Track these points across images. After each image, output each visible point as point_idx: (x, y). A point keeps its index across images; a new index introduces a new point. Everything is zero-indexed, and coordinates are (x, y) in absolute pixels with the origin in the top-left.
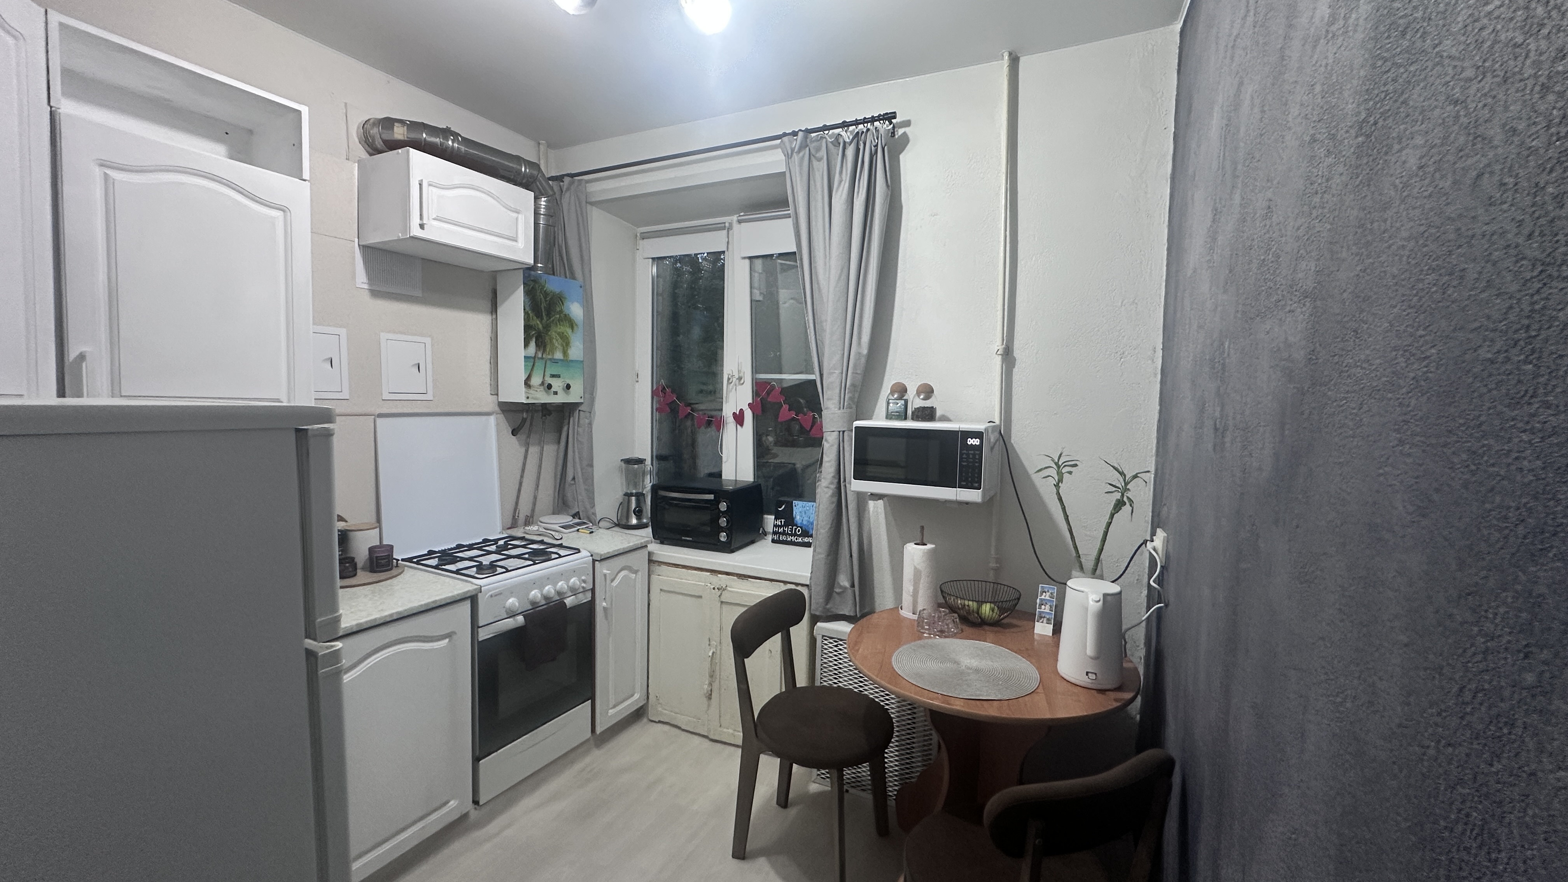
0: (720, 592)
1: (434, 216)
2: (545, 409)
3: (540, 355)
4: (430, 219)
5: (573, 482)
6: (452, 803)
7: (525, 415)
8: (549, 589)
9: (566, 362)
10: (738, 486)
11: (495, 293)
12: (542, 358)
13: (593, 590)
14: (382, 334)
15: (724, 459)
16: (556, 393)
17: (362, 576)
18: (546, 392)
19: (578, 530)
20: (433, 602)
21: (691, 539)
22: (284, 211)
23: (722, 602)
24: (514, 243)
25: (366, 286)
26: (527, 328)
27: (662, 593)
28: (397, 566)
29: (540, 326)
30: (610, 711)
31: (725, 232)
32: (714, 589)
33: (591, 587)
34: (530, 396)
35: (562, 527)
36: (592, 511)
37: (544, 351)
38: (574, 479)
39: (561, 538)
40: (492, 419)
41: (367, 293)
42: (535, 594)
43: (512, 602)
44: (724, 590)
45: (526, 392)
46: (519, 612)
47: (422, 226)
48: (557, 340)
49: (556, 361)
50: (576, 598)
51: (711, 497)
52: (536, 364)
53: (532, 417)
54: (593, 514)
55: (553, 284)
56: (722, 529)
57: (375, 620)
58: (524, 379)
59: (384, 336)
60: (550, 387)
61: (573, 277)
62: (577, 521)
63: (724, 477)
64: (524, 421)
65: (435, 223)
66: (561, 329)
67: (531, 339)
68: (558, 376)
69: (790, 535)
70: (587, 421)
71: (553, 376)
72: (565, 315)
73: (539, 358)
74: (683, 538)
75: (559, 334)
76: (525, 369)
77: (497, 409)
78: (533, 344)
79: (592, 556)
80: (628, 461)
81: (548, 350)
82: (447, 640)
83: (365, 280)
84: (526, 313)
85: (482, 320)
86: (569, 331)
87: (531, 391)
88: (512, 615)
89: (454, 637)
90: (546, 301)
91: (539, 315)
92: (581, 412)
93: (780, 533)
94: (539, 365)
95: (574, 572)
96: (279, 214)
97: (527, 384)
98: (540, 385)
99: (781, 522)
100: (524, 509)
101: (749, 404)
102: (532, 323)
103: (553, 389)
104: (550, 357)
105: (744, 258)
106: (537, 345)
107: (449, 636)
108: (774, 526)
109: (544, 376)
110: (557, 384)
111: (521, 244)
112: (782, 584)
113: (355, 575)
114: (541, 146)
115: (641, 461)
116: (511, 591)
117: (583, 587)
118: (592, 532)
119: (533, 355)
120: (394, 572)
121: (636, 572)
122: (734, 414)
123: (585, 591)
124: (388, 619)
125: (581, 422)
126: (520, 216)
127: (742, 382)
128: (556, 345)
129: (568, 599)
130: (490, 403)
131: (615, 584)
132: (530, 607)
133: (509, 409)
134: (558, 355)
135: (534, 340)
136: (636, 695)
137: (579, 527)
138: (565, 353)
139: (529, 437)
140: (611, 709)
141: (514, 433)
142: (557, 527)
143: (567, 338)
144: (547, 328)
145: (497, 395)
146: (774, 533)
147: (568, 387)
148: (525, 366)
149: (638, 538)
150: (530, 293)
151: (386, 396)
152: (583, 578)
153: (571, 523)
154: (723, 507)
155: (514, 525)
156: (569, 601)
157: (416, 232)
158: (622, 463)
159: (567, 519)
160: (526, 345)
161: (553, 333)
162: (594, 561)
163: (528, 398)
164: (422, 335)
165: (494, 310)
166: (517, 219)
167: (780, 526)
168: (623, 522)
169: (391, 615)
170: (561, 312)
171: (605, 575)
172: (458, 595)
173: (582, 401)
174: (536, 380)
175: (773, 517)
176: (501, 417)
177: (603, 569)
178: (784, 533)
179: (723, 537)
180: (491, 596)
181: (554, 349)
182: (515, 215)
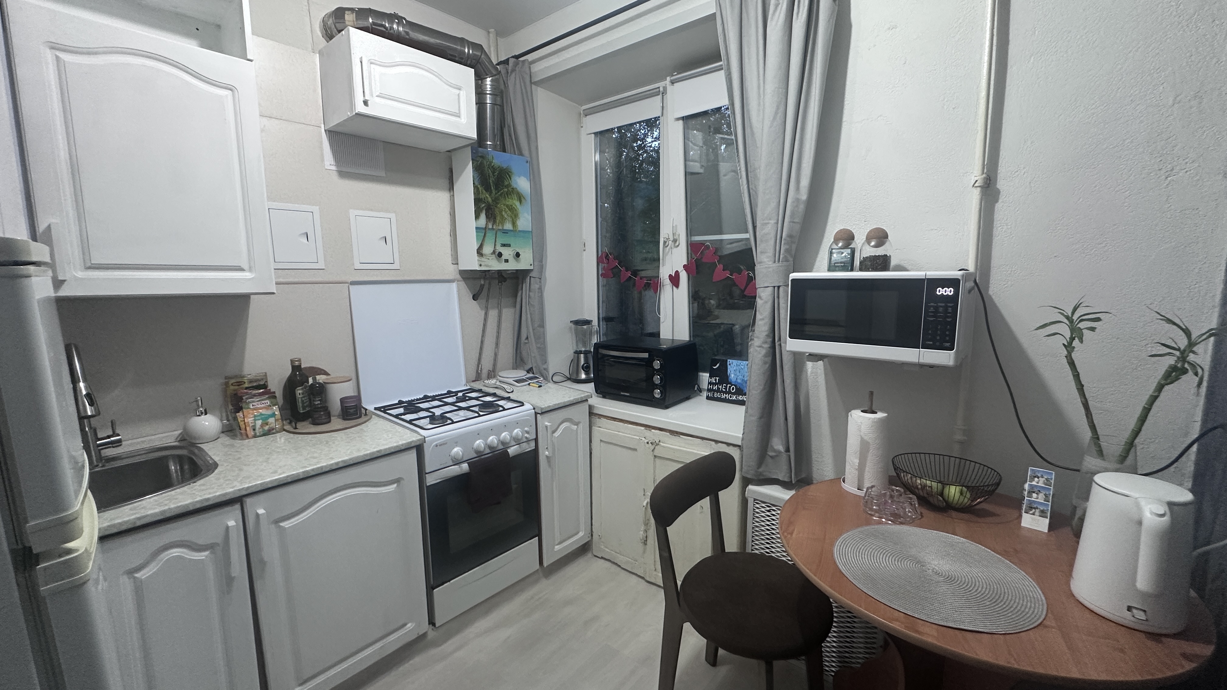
0: (653, 447)
1: (378, 94)
2: (501, 275)
3: (490, 227)
4: (374, 95)
5: (526, 341)
6: (409, 625)
7: (482, 282)
8: (492, 439)
10: (675, 344)
11: (451, 171)
12: (493, 229)
13: (536, 440)
14: (351, 211)
15: (662, 320)
16: (507, 261)
17: (336, 422)
18: (499, 261)
19: (529, 384)
20: (378, 451)
21: (628, 394)
22: (231, 90)
23: (655, 456)
24: (457, 119)
25: (334, 168)
26: (477, 201)
27: (602, 444)
28: (366, 414)
29: (490, 200)
30: (556, 547)
31: (660, 97)
32: (648, 443)
33: (534, 437)
34: (483, 264)
35: (516, 381)
36: (545, 366)
37: (494, 222)
38: (527, 338)
39: (513, 391)
40: (454, 285)
41: (335, 173)
42: (479, 443)
43: (457, 450)
44: (657, 445)
45: (478, 260)
46: (465, 459)
47: (366, 103)
48: (506, 212)
49: (505, 232)
50: (520, 447)
51: (646, 355)
52: (487, 234)
53: (490, 284)
54: (545, 369)
55: (499, 159)
56: (656, 386)
57: (322, 467)
58: (476, 247)
59: (353, 213)
60: (500, 255)
61: (521, 154)
62: (531, 375)
63: (661, 337)
64: (482, 287)
65: (378, 100)
66: (509, 202)
67: (481, 211)
68: (509, 245)
69: (724, 392)
70: (537, 286)
71: (504, 245)
72: (513, 188)
73: (489, 229)
74: (622, 393)
75: (507, 206)
76: (477, 239)
77: (458, 277)
78: (483, 216)
79: (534, 409)
80: (577, 323)
81: (498, 221)
82: (395, 485)
83: (333, 163)
84: (475, 187)
85: (443, 197)
86: (517, 203)
87: (483, 259)
88: (457, 462)
89: (402, 482)
90: (494, 176)
91: (488, 189)
92: (532, 278)
93: (715, 391)
94: (490, 236)
95: (517, 423)
96: (227, 93)
97: (480, 252)
98: (492, 254)
99: (716, 380)
100: (487, 365)
101: (684, 266)
102: (482, 196)
103: (504, 257)
104: (500, 228)
105: (678, 119)
106: (487, 217)
107: (398, 481)
108: (709, 383)
109: (495, 245)
110: (507, 253)
111: (463, 120)
112: (713, 443)
113: (329, 422)
114: (491, 35)
115: (588, 322)
116: (456, 441)
117: (526, 438)
118: (540, 386)
119: (484, 227)
120: (363, 419)
121: (577, 424)
122: (670, 276)
123: (528, 441)
124: (334, 468)
125: (532, 287)
126: (462, 92)
127: (677, 244)
128: (506, 216)
129: (512, 448)
130: (451, 271)
131: (556, 435)
132: (475, 455)
133: (468, 276)
134: (508, 226)
135: (484, 212)
136: (580, 533)
137: (530, 381)
138: (514, 224)
139: (487, 301)
140: (557, 545)
141: (475, 298)
142: (511, 381)
143: (516, 210)
144: (496, 200)
145: (458, 264)
146: (709, 390)
147: (518, 255)
148: (477, 236)
149: (580, 392)
150: (479, 169)
151: (358, 266)
152: (526, 429)
153: (524, 378)
154: (657, 364)
155: (478, 378)
156: (512, 451)
157: (360, 108)
158: (572, 324)
159: (521, 374)
160: (477, 217)
161: (501, 206)
162: (536, 413)
163: (481, 265)
164: (387, 211)
165: (451, 188)
166: (459, 95)
167: (715, 384)
168: (574, 377)
169: (337, 463)
170: (509, 185)
171: (546, 427)
172: (402, 445)
173: (532, 268)
174: (488, 249)
175: (708, 375)
176: (462, 284)
177: (545, 422)
178: (718, 391)
179: (657, 393)
180: (437, 446)
181: (503, 222)
182: (457, 91)
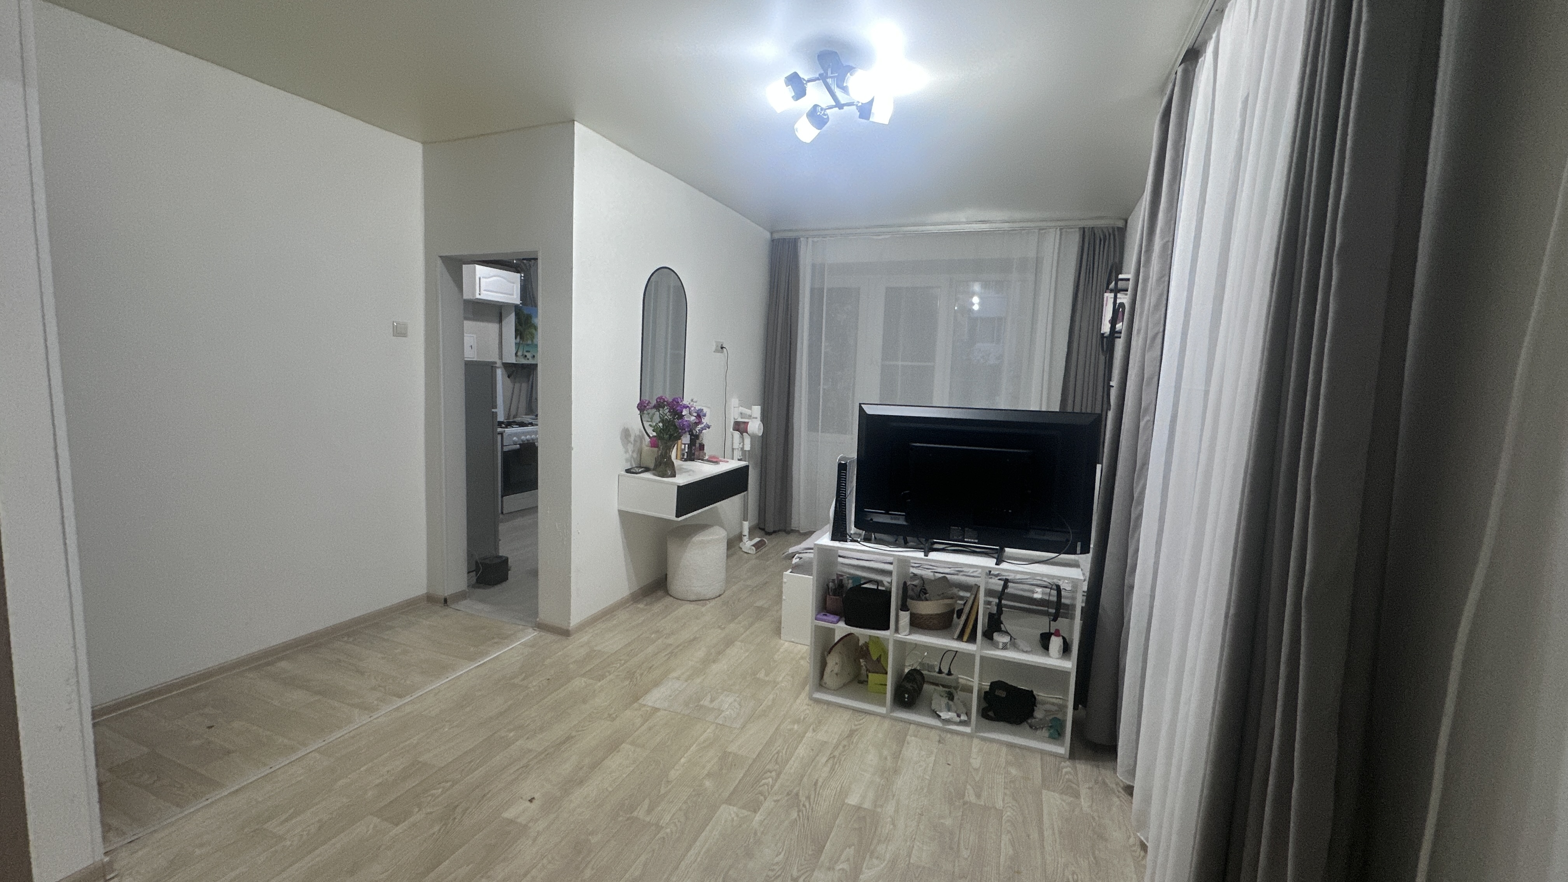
2: (523, 366)
3: (521, 342)
4: (483, 290)
7: (514, 369)
11: (501, 314)
16: (528, 359)
18: (523, 359)
24: (512, 296)
26: (516, 330)
29: (521, 329)
37: (523, 340)
40: (500, 370)
42: (524, 438)
43: (515, 439)
45: (515, 358)
46: (518, 443)
47: (480, 294)
49: (528, 345)
53: (517, 370)
55: (526, 311)
58: (514, 353)
59: (465, 335)
60: (526, 356)
61: (537, 308)
64: (513, 372)
65: (485, 292)
66: (530, 330)
68: (529, 351)
71: (527, 351)
72: (533, 324)
75: (529, 333)
76: (515, 348)
77: (501, 366)
78: (518, 337)
81: (525, 340)
84: (515, 324)
85: (495, 327)
86: (535, 331)
87: (518, 358)
88: (512, 444)
90: (524, 319)
91: (521, 325)
94: (521, 346)
97: (516, 354)
98: (521, 355)
100: (513, 412)
102: (518, 328)
104: (525, 343)
106: (520, 338)
109: (523, 351)
110: (528, 355)
111: (515, 296)
116: (516, 435)
119: (519, 342)
126: (515, 284)
128: (529, 337)
130: (498, 362)
132: (521, 442)
133: (507, 366)
134: (529, 342)
135: (519, 335)
138: (532, 341)
139: (515, 379)
141: (509, 377)
143: (534, 335)
144: (524, 330)
145: (502, 359)
147: (534, 356)
150: (517, 317)
156: (527, 446)
157: (478, 296)
160: (516, 338)
161: (527, 333)
163: (515, 361)
164: (472, 334)
165: (500, 321)
166: (514, 286)
170: (530, 323)
174: (520, 353)
176: (503, 370)
180: (508, 435)
181: (527, 340)
182: (512, 284)
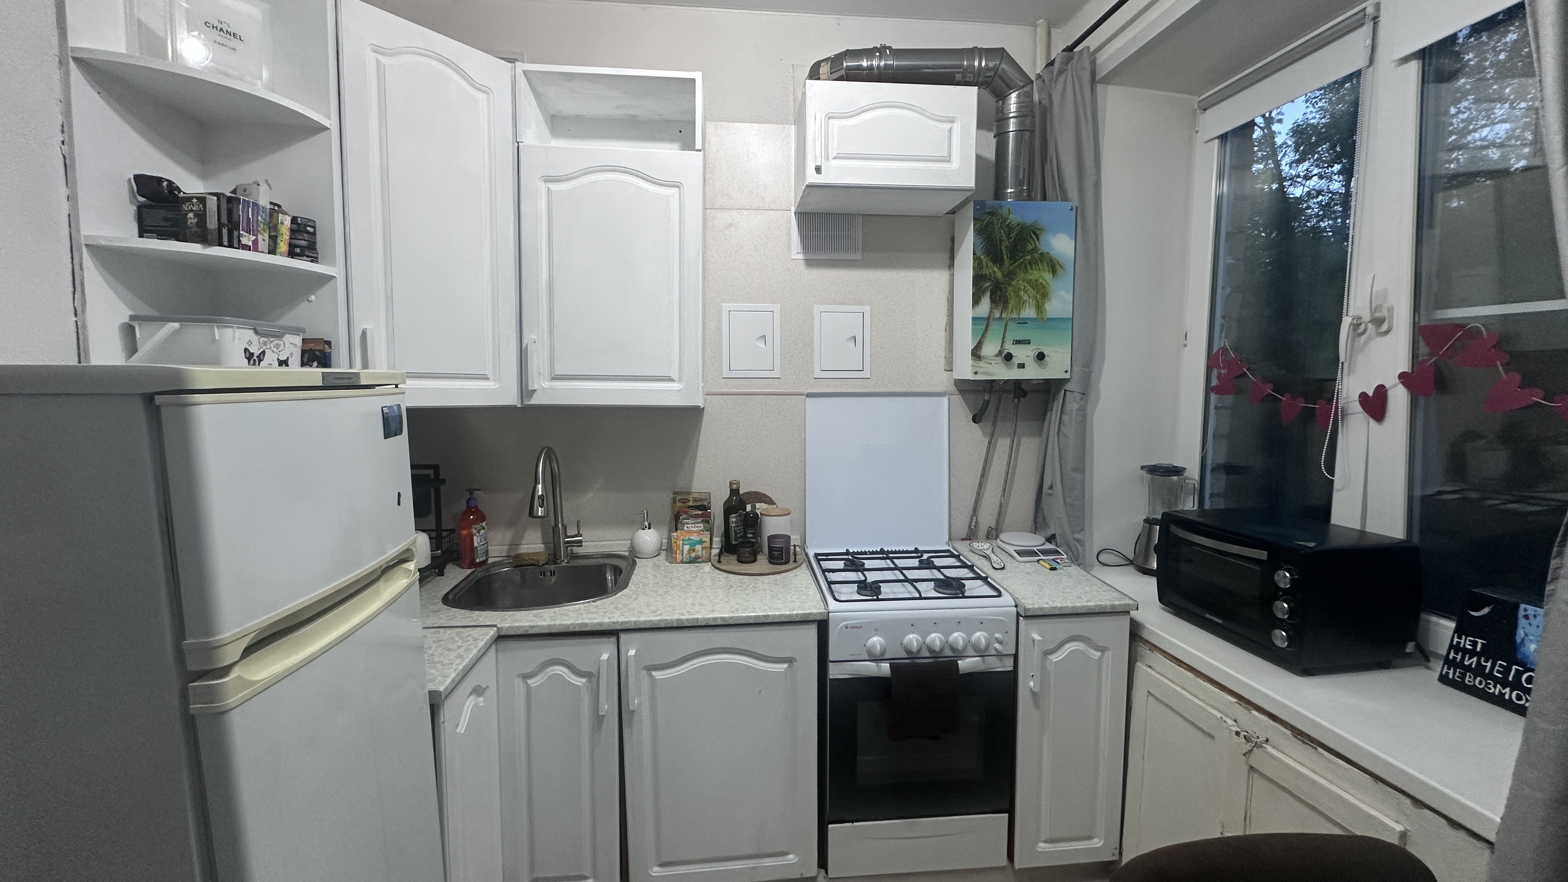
0: (1248, 747)
1: (835, 154)
2: (1019, 388)
3: (997, 315)
4: (831, 157)
6: (791, 856)
7: (987, 397)
8: (935, 639)
9: (1043, 321)
10: (1366, 542)
11: (952, 241)
12: (1001, 318)
13: (1016, 657)
14: (816, 306)
15: (1337, 485)
16: (1022, 366)
17: (762, 562)
18: (1007, 366)
19: (1038, 561)
20: (765, 616)
21: (1219, 621)
22: (678, 187)
23: (1251, 768)
24: (945, 165)
25: (801, 256)
26: (978, 280)
27: (1151, 699)
28: (795, 561)
29: (999, 275)
30: (1042, 845)
32: (1237, 733)
33: (1013, 652)
34: (980, 370)
35: (1019, 553)
36: (1078, 536)
37: (1005, 308)
39: (1003, 568)
40: (945, 400)
41: (802, 262)
42: (912, 639)
43: (876, 641)
44: (1258, 746)
45: (973, 366)
46: (887, 656)
47: (818, 170)
48: (1025, 291)
49: (1023, 322)
50: (984, 661)
51: (1263, 555)
52: (990, 328)
53: (999, 401)
54: (1078, 541)
55: (1023, 213)
56: (1279, 624)
58: (970, 347)
59: (817, 308)
60: (1009, 357)
61: (1065, 198)
62: (1049, 546)
63: (1335, 520)
64: (986, 403)
65: (835, 163)
66: (1033, 275)
67: (983, 293)
68: (1028, 342)
69: (1496, 681)
70: (1076, 406)
71: (1018, 342)
72: (1042, 254)
73: (995, 319)
74: (1208, 616)
75: (1029, 282)
76: (973, 334)
77: (953, 389)
78: (986, 300)
79: (1016, 606)
80: (1152, 469)
81: (1010, 306)
82: (785, 666)
83: (801, 250)
84: (976, 259)
85: (939, 277)
86: (1048, 276)
87: (981, 364)
88: (877, 659)
89: (795, 663)
90: (1009, 238)
91: (997, 260)
92: (1067, 392)
93: (1468, 668)
94: (996, 329)
95: (981, 623)
96: (675, 191)
97: (976, 354)
98: (997, 356)
99: (1475, 644)
100: (987, 518)
101: (1403, 377)
102: (986, 271)
103: (1016, 361)
104: (1014, 316)
105: (1406, 60)
106: (993, 301)
107: (790, 661)
108: (1451, 646)
109: (1003, 342)
110: (1022, 354)
111: (956, 165)
113: (755, 561)
114: (1039, 29)
115: (1177, 471)
116: (877, 627)
117: (996, 649)
118: (1055, 569)
119: (987, 316)
120: (791, 565)
121: (1103, 650)
122: (1363, 397)
123: (999, 655)
125: (1068, 406)
126: (955, 125)
127: (1385, 327)
128: (1025, 298)
129: (969, 660)
130: (943, 381)
131: (1055, 658)
132: (905, 655)
133: (965, 388)
134: (1029, 312)
135: (988, 294)
136: (1096, 840)
137: (1042, 557)
138: (1039, 308)
139: (994, 424)
140: (1044, 842)
141: (976, 419)
142: (1011, 550)
143: (1044, 287)
144: (1010, 276)
145: (952, 371)
146: (1449, 662)
147: (1041, 357)
148: (973, 330)
149: (1116, 594)
150: (984, 231)
151: (818, 374)
152: (997, 635)
153: (1035, 549)
154: (1284, 577)
155: (971, 536)
156: (966, 664)
157: (812, 178)
158: (1143, 472)
159: (1035, 541)
160: (976, 301)
161: (1019, 282)
162: (1018, 615)
163: (976, 373)
164: (861, 303)
165: (951, 264)
166: (950, 130)
167: (1472, 653)
168: (1140, 561)
170: (1035, 249)
171: (1034, 640)
172: (797, 615)
173: (1068, 376)
174: (990, 349)
175: (1452, 625)
176: (958, 399)
177: (1033, 633)
178: (1479, 671)
179: (1280, 637)
180: (847, 627)
181: (1020, 304)
182: (947, 126)
